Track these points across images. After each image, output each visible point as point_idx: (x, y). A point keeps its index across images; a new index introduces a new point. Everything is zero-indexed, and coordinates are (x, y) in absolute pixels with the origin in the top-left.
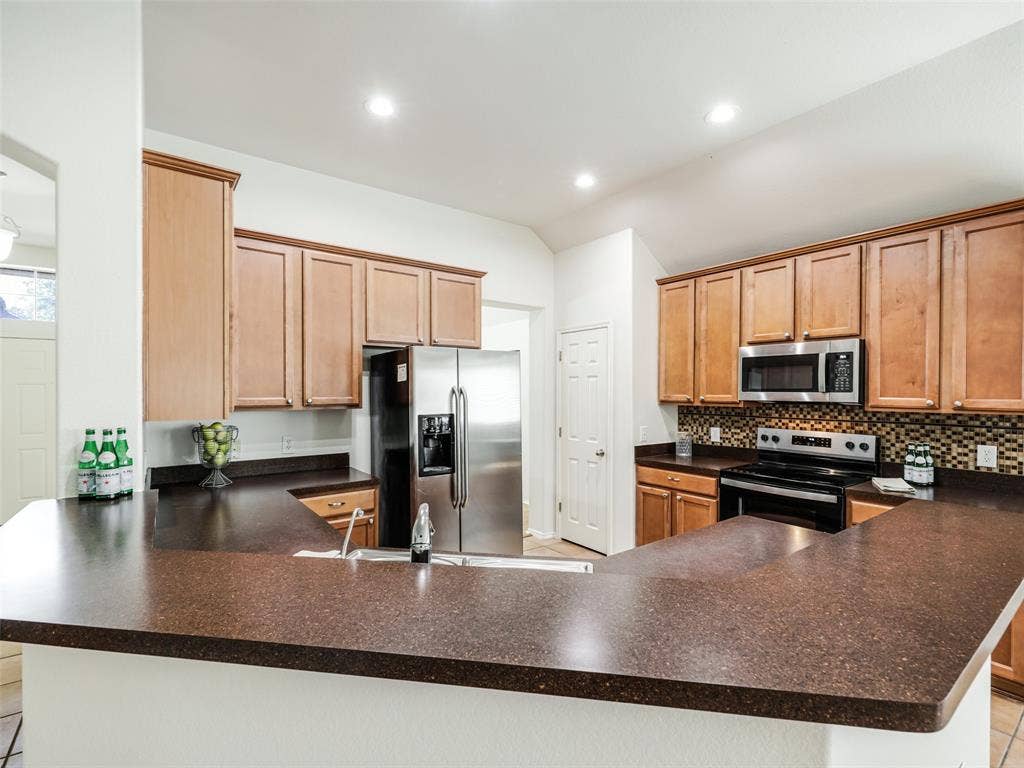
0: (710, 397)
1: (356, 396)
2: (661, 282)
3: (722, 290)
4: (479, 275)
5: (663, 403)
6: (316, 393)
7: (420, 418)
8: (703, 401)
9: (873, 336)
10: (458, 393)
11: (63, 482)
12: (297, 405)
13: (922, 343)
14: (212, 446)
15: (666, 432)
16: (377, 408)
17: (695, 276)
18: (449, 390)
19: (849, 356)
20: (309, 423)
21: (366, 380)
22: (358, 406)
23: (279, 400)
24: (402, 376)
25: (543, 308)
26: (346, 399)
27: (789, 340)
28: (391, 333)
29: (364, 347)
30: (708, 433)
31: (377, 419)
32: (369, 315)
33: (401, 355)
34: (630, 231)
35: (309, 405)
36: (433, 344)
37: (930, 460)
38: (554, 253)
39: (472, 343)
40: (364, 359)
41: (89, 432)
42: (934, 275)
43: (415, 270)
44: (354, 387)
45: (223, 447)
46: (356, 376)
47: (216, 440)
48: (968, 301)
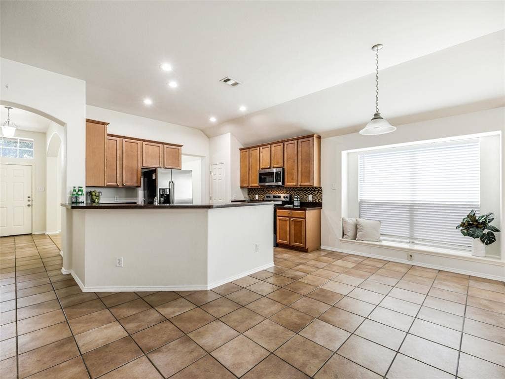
0: (252, 185)
1: (139, 183)
2: (241, 149)
3: (255, 153)
4: (181, 146)
5: (242, 187)
6: (126, 182)
7: (160, 189)
8: (251, 186)
9: (285, 167)
10: (171, 183)
11: (67, 199)
12: (121, 186)
13: (294, 169)
14: (94, 197)
15: (243, 197)
16: (146, 187)
17: (249, 148)
18: (169, 182)
19: (280, 172)
20: (123, 192)
21: (142, 179)
22: (140, 187)
23: (115, 184)
24: (154, 177)
25: (205, 157)
26: (136, 184)
27: (269, 168)
28: (150, 164)
29: (142, 168)
30: (255, 197)
31: (146, 192)
32: (144, 158)
33: (154, 171)
34: (230, 133)
35: (124, 186)
36: (165, 168)
37: (299, 199)
38: (209, 138)
39: (179, 168)
40: (142, 173)
41: (74, 187)
42: (296, 152)
43: (159, 145)
44: (138, 181)
45: (97, 198)
46: (139, 177)
47: (95, 195)
48: (302, 159)
